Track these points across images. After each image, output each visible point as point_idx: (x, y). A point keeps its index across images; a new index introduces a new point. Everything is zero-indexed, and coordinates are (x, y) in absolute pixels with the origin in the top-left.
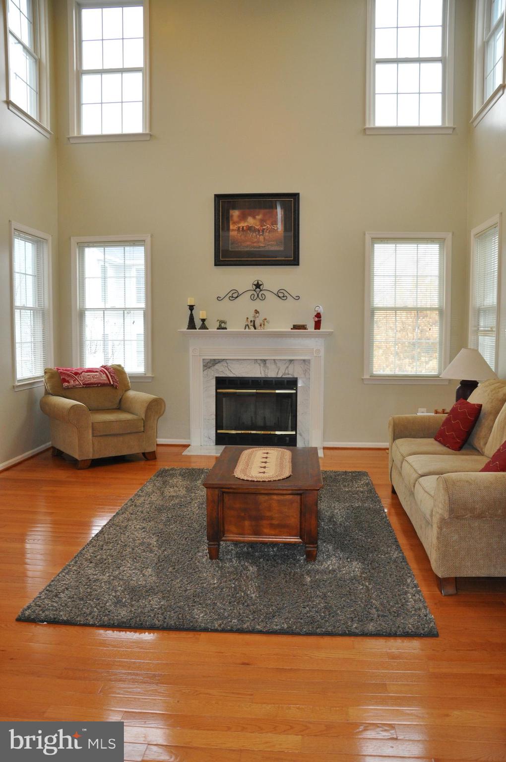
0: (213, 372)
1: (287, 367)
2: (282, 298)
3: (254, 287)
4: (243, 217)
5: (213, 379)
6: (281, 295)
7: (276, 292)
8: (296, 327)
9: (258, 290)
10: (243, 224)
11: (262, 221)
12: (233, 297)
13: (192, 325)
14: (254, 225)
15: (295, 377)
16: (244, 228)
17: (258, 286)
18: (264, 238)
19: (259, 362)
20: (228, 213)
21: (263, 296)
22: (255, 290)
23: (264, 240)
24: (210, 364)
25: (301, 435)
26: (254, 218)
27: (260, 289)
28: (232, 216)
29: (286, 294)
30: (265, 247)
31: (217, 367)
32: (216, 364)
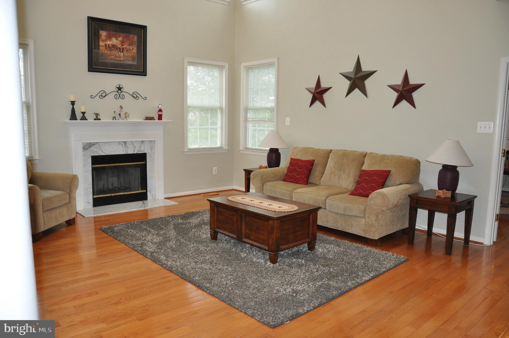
0: (89, 152)
1: (140, 146)
2: (136, 98)
3: (117, 89)
4: (109, 37)
5: (89, 157)
6: (135, 96)
7: (131, 94)
8: (147, 118)
9: (119, 91)
10: (109, 42)
11: (122, 42)
12: (102, 96)
13: (73, 117)
14: (116, 44)
15: (145, 152)
16: (110, 45)
17: (120, 89)
18: (124, 54)
19: (122, 143)
20: (98, 32)
21: (123, 96)
22: (117, 92)
23: (124, 56)
24: (87, 146)
25: (150, 192)
26: (117, 39)
27: (121, 91)
28: (101, 35)
29: (138, 95)
30: (124, 61)
31: (92, 148)
32: (92, 146)
